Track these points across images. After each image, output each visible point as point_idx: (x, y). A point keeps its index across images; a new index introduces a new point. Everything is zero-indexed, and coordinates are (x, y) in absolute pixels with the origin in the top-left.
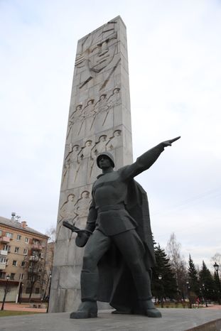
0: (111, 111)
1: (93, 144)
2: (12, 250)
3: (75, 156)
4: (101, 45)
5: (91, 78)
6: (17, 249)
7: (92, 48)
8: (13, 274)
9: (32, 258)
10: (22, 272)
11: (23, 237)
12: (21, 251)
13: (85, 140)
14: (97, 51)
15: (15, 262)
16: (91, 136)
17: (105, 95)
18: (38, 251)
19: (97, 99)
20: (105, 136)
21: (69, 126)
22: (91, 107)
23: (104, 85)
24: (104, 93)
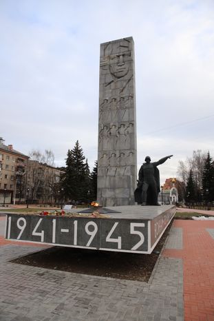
0: (127, 110)
1: (117, 128)
2: (4, 166)
3: (106, 132)
4: (119, 56)
5: (113, 81)
6: (7, 166)
7: (112, 56)
8: (5, 185)
9: (18, 173)
10: (12, 183)
11: (11, 157)
12: (10, 168)
13: (112, 124)
14: (116, 60)
15: (6, 176)
16: (115, 123)
17: (124, 98)
18: (21, 167)
19: (118, 99)
20: (124, 125)
21: (100, 112)
22: (114, 103)
23: (122, 91)
24: (123, 96)
